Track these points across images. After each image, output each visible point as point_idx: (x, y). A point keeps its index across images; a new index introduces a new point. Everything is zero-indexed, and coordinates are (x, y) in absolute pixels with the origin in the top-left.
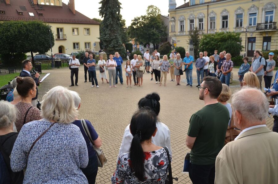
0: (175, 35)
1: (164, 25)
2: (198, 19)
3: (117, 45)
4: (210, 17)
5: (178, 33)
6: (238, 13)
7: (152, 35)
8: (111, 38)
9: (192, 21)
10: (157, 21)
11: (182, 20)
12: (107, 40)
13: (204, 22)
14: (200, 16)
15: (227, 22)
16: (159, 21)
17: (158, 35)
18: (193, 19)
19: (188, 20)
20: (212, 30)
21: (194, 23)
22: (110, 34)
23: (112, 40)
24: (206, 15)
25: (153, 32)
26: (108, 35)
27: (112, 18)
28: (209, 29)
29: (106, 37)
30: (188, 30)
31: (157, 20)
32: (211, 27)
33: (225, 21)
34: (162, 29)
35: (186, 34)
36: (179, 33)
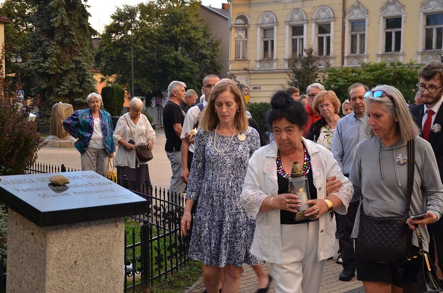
0: (245, 69)
1: (211, 37)
2: (316, 23)
3: (81, 91)
4: (349, 21)
5: (254, 65)
6: (429, 10)
7: (173, 66)
8: (64, 68)
9: (297, 30)
10: (189, 25)
11: (270, 25)
12: (51, 72)
13: (332, 35)
14: (323, 14)
15: (398, 35)
16: (195, 26)
17: (191, 69)
18: (300, 23)
19: (287, 27)
20: (356, 57)
21: (305, 37)
22: (58, 56)
23: (66, 72)
24: (339, 14)
25: (175, 59)
26: (53, 59)
27: (67, 10)
28: (346, 54)
29: (47, 64)
30: (287, 57)
31: (188, 21)
32: (353, 50)
33: (393, 31)
34: (204, 51)
35: (280, 67)
36: (258, 65)
